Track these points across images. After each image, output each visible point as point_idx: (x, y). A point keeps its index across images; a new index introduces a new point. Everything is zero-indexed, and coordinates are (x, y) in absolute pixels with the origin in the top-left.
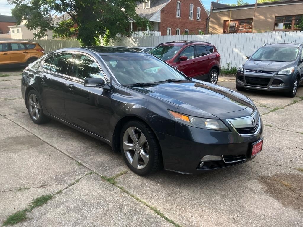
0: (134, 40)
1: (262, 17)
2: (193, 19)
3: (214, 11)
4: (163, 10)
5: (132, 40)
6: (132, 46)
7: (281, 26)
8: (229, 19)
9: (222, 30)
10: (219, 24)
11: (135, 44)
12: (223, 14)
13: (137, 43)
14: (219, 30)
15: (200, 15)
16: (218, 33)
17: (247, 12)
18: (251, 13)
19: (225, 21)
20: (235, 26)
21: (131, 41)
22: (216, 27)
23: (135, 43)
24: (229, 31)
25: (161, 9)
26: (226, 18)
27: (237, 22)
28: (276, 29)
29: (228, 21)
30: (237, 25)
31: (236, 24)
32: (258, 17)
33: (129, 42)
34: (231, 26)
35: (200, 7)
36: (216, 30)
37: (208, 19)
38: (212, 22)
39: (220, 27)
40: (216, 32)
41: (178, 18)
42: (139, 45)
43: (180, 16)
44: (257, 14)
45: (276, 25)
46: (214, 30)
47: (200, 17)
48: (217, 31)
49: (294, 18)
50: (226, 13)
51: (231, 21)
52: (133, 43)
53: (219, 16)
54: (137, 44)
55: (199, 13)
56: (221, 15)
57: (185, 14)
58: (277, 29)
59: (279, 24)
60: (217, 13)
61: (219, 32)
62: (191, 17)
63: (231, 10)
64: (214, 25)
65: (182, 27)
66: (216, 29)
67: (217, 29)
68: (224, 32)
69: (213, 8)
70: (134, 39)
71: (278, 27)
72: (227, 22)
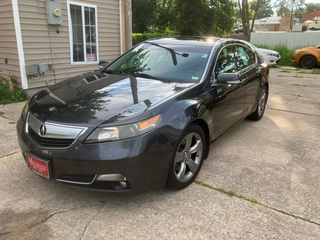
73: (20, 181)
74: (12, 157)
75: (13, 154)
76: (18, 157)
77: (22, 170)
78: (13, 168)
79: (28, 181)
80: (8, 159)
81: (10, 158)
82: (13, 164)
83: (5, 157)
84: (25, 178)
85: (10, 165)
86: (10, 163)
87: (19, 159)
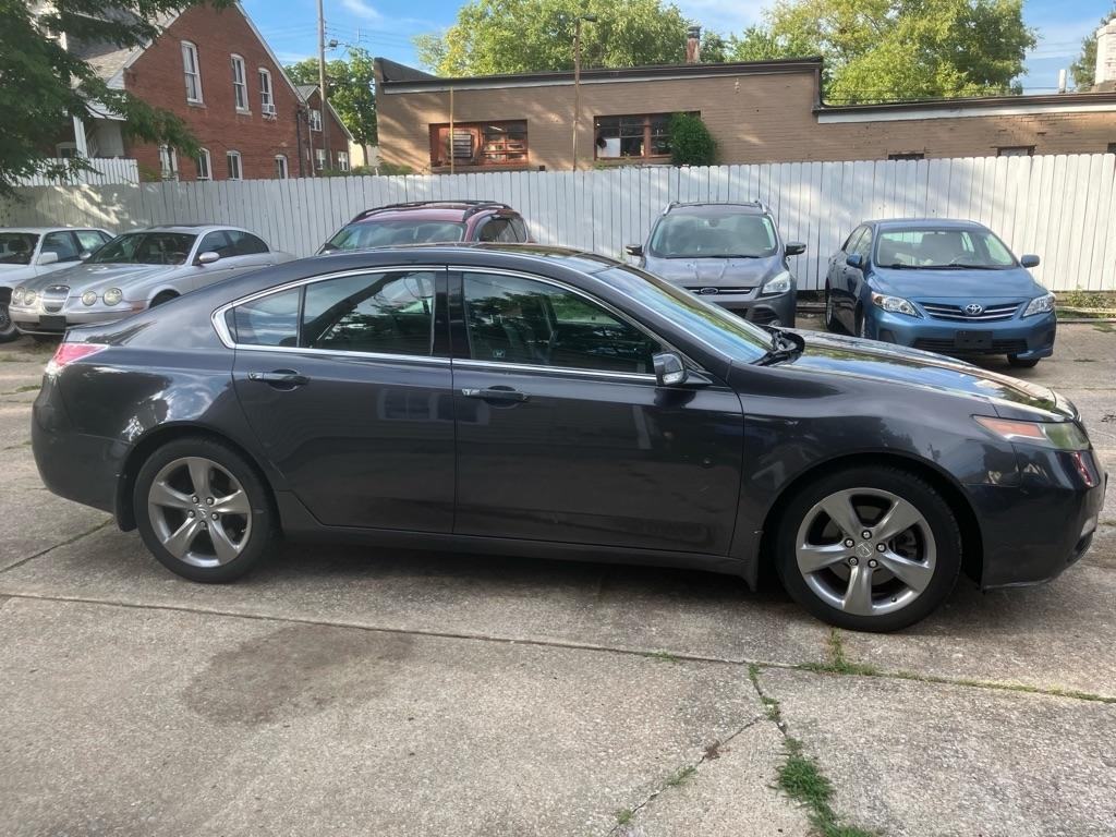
0: (98, 198)
1: (554, 117)
2: (250, 113)
3: (388, 92)
4: (134, 76)
5: (86, 196)
6: (90, 220)
7: (614, 145)
8: (451, 121)
9: (428, 158)
10: (414, 135)
11: (103, 216)
12: (426, 104)
13: (117, 208)
14: (415, 157)
15: (270, 99)
16: (413, 167)
17: (505, 99)
18: (519, 102)
19: (434, 127)
20: (469, 143)
21: (82, 203)
22: (405, 145)
23: (101, 210)
24: (452, 161)
25: (125, 69)
26: (437, 118)
27: (474, 131)
28: (599, 155)
29: (447, 125)
30: (476, 140)
31: (473, 137)
32: (543, 116)
33: (72, 205)
34: (457, 143)
35: (267, 68)
36: (405, 156)
37: (300, 112)
38: (389, 130)
39: (418, 147)
40: (406, 163)
41: (195, 107)
42: (127, 216)
43: (200, 100)
44: (537, 107)
45: (600, 143)
46: (397, 155)
47: (271, 103)
48: (411, 162)
49: (647, 123)
50: (436, 100)
51: (456, 125)
52: (95, 210)
53: (409, 108)
54: (113, 215)
55: (267, 90)
56: (417, 105)
57: (221, 94)
58: (605, 155)
59: (608, 141)
60: (403, 99)
61: (418, 162)
62: (242, 105)
63: (452, 88)
64: (394, 140)
65: (214, 141)
66: (406, 153)
67: (409, 155)
68: (435, 163)
69: (386, 79)
70: (96, 192)
71: (605, 149)
72: (443, 131)
73: (1099, 616)
74: (1081, 686)
75: (1070, 695)
76: (1062, 674)
77: (1077, 636)
78: (1099, 650)
79: (1081, 608)
80: (1097, 684)
81: (1089, 686)
82: (1091, 663)
83: (1105, 696)
84: (1083, 618)
85: (1101, 665)
86: (1099, 668)
87: (1064, 666)
